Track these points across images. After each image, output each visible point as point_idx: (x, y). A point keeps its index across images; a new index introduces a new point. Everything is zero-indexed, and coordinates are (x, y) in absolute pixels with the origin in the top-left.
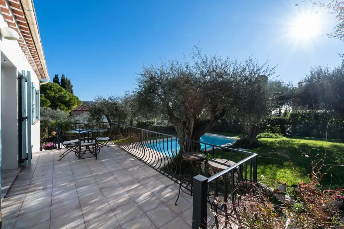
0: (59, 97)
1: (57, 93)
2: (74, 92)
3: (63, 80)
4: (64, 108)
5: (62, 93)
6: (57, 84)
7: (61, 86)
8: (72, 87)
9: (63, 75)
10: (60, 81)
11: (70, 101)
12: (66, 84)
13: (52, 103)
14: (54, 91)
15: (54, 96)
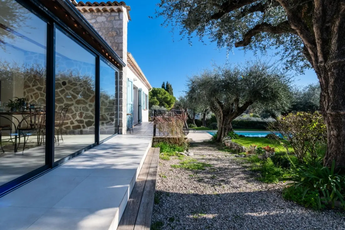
0: (164, 98)
1: (163, 95)
2: (174, 94)
3: (167, 86)
4: (167, 106)
5: (166, 95)
6: (163, 89)
7: (165, 90)
8: (172, 90)
9: (167, 82)
10: (165, 86)
11: (170, 101)
12: (169, 88)
13: (160, 103)
14: (161, 94)
15: (161, 98)
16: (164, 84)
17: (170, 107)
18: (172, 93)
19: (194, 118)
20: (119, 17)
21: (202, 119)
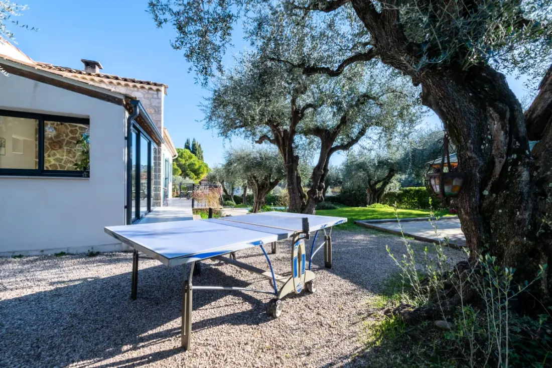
0: (189, 165)
1: (187, 160)
2: (204, 158)
3: (194, 145)
4: (193, 177)
5: (192, 160)
6: (187, 150)
7: (191, 152)
8: (202, 152)
9: (194, 139)
10: (191, 146)
11: (199, 169)
12: (196, 150)
13: (182, 172)
14: (185, 158)
15: (185, 164)
16: (188, 142)
17: (198, 178)
18: (202, 157)
19: (232, 194)
20: (157, 96)
21: (243, 195)
